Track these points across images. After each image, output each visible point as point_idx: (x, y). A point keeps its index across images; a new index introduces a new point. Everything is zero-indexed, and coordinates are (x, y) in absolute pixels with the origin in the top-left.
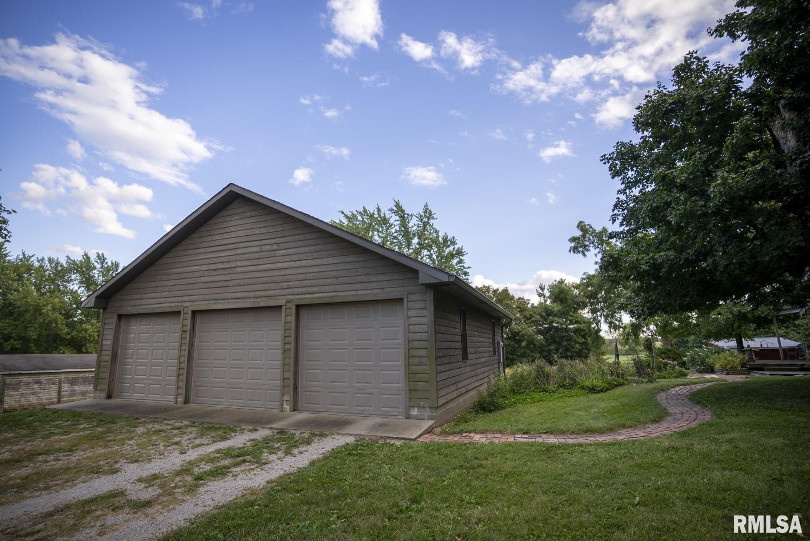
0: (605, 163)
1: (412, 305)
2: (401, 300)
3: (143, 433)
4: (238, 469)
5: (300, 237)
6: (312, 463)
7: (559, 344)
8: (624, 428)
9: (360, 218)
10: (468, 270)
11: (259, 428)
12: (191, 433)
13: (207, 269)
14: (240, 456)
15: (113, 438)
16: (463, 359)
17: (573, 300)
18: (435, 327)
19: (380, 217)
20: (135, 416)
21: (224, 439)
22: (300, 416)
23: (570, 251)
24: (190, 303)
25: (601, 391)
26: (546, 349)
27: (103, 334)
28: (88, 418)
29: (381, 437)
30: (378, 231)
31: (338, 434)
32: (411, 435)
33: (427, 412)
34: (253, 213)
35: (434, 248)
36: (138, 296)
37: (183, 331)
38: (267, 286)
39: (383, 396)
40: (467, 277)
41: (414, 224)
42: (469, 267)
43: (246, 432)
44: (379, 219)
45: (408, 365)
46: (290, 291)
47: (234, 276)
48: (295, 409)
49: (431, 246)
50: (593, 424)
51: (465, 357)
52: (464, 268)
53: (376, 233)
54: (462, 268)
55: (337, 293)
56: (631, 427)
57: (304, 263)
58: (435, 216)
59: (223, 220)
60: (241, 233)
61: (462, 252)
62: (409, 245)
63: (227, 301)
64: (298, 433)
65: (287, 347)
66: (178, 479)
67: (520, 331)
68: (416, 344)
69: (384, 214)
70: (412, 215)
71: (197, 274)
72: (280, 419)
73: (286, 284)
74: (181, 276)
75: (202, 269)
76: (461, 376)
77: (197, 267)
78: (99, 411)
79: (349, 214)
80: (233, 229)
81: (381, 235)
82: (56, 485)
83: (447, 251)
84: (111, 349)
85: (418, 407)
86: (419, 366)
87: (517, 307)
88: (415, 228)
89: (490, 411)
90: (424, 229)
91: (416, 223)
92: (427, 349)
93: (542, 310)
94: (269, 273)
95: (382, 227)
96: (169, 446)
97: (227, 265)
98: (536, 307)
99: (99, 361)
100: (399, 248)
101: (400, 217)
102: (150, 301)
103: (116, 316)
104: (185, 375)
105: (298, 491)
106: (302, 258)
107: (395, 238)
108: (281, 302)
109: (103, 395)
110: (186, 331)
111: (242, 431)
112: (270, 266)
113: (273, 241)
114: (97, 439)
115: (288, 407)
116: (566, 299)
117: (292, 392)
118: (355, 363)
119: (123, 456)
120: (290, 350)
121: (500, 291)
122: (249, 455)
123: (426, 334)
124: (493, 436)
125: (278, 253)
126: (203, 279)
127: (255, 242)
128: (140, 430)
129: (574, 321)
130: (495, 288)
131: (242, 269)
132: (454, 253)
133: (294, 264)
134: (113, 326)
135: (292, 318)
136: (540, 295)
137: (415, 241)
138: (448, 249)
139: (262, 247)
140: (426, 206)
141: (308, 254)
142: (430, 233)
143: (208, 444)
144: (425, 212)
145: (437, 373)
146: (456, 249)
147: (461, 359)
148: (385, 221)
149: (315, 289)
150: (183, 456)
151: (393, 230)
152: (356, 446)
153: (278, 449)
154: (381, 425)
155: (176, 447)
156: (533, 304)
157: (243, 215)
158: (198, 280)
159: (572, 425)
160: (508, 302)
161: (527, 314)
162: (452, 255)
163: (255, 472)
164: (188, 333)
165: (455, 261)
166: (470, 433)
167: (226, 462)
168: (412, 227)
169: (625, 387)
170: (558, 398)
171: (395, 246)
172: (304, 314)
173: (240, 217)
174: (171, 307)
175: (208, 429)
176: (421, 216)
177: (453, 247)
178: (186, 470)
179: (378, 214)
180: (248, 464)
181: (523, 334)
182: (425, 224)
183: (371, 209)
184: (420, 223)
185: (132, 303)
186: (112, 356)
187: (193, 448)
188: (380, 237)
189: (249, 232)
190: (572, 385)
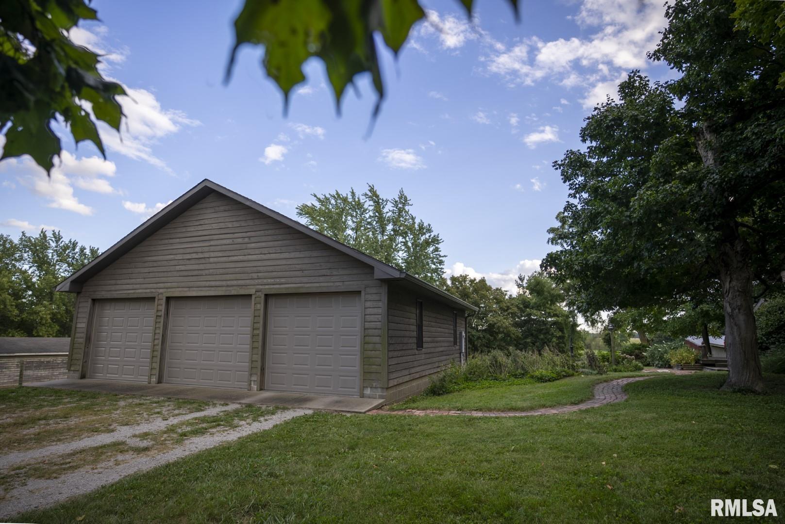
0: (557, 169)
1: (369, 297)
2: (359, 292)
3: (126, 406)
4: (214, 430)
5: (270, 232)
6: (275, 426)
7: (537, 337)
8: (543, 408)
9: (333, 202)
10: (443, 259)
11: (229, 403)
12: (169, 406)
13: (181, 258)
14: (215, 422)
15: (99, 409)
16: (418, 347)
17: (549, 293)
18: (388, 318)
19: (355, 201)
20: (114, 393)
21: (199, 410)
22: (265, 394)
23: (548, 242)
24: (165, 290)
25: (549, 380)
26: (522, 342)
27: (77, 317)
28: (69, 394)
29: (336, 411)
30: (352, 216)
31: (299, 408)
32: (361, 409)
33: (379, 392)
34: (227, 208)
35: (409, 235)
36: (113, 282)
37: (157, 316)
38: (238, 277)
39: (341, 378)
40: (441, 266)
41: (388, 210)
42: (445, 256)
43: (218, 406)
44: (353, 203)
45: (364, 350)
46: (260, 281)
47: (208, 266)
48: (261, 388)
49: (406, 233)
50: (520, 404)
51: (420, 344)
52: (440, 256)
53: (349, 218)
54: (438, 256)
55: (302, 285)
56: (550, 407)
57: (273, 256)
58: (410, 202)
59: (197, 213)
60: (215, 226)
61: (438, 240)
62: (383, 232)
63: (200, 289)
64: (264, 407)
65: (256, 332)
66: (165, 435)
67: (495, 323)
68: (371, 332)
69: (358, 198)
70: (387, 201)
71: (172, 263)
72: (248, 396)
73: (257, 274)
74: (155, 264)
75: (176, 258)
76: (415, 363)
77: (172, 256)
78: (78, 389)
79: (322, 197)
80: (206, 222)
81: (355, 220)
82: (67, 438)
83: (423, 238)
84: (85, 332)
85: (371, 387)
86: (373, 352)
87: (495, 298)
88: (390, 214)
89: (439, 395)
90: (400, 216)
91: (391, 209)
92: (380, 336)
93: (520, 302)
94: (241, 265)
95: (356, 212)
96: (152, 415)
97: (201, 256)
98: (514, 298)
99: (73, 343)
100: (373, 235)
101: (374, 202)
102: (125, 287)
103: (90, 301)
104: (159, 357)
105: (263, 442)
106: (271, 252)
107: (369, 223)
108: (252, 291)
109: (77, 375)
110: (161, 316)
111: (214, 405)
112: (241, 258)
113: (244, 235)
114: (86, 409)
115: (256, 386)
116: (543, 291)
117: (259, 374)
118: (317, 348)
119: (115, 421)
120: (258, 335)
121: (477, 281)
122: (222, 421)
123: (380, 323)
124: (431, 411)
125: (249, 245)
126: (178, 268)
127: (228, 235)
128: (122, 403)
129: (552, 314)
130: (472, 278)
131: (215, 260)
132: (430, 240)
133: (263, 257)
134: (87, 310)
135: (261, 306)
136: (519, 286)
137: (390, 227)
138: (424, 236)
139: (235, 240)
140: (401, 192)
141: (277, 248)
142: (406, 219)
143: (185, 414)
144: (400, 198)
145: (389, 358)
146: (432, 236)
147: (415, 347)
148: (359, 205)
149: (283, 280)
150: (165, 422)
151: (367, 216)
152: (312, 416)
153: (247, 417)
154: (337, 402)
155: (159, 415)
156: (511, 296)
157: (217, 208)
158: (172, 268)
159: (502, 403)
160: (483, 293)
161: (504, 305)
162: (427, 243)
163: (228, 432)
164: (162, 318)
165: (431, 249)
166: (413, 409)
167: (204, 425)
168: (387, 212)
169: (573, 378)
170: (506, 385)
171: (369, 232)
172: (272, 302)
173: (213, 211)
174: (146, 293)
175: (184, 403)
176: (396, 202)
177: (429, 234)
178: (171, 430)
179: (353, 198)
180: (222, 427)
181: (499, 327)
182: (400, 211)
183: (345, 192)
184: (395, 209)
185: (108, 288)
186: (86, 340)
187: (173, 416)
188: (353, 222)
189: (222, 225)
190: (523, 374)
